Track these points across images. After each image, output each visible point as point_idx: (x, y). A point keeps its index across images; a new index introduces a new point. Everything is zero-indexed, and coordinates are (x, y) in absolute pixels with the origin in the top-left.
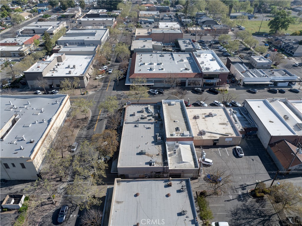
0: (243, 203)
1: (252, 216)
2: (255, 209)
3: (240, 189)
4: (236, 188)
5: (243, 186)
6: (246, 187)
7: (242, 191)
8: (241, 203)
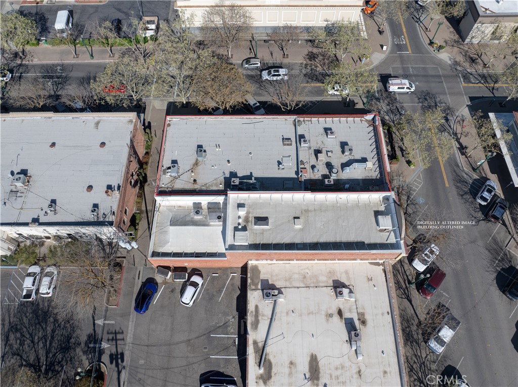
0: (82, 344)
1: (53, 350)
2: (64, 363)
3: (114, 351)
4: (119, 342)
5: (120, 361)
6: (117, 365)
7: (109, 353)
8: (83, 338)
